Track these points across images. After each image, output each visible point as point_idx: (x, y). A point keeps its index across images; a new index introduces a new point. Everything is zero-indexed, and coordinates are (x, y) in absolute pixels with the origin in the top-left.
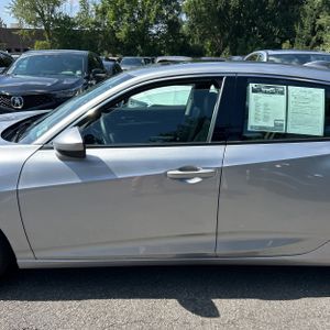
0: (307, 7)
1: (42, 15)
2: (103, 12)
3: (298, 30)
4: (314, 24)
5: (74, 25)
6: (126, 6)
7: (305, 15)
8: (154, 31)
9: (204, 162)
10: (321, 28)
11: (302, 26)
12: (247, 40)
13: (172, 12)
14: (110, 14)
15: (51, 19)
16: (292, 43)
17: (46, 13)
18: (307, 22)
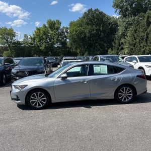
0: (116, 36)
1: (7, 41)
2: (34, 39)
3: (113, 44)
4: (119, 42)
5: (22, 44)
6: (44, 37)
7: (116, 39)
8: (56, 46)
9: (87, 79)
10: (122, 43)
11: (115, 43)
12: (94, 49)
13: (63, 39)
14: (37, 40)
15: (11, 42)
16: (112, 49)
17: (9, 40)
18: (117, 41)
